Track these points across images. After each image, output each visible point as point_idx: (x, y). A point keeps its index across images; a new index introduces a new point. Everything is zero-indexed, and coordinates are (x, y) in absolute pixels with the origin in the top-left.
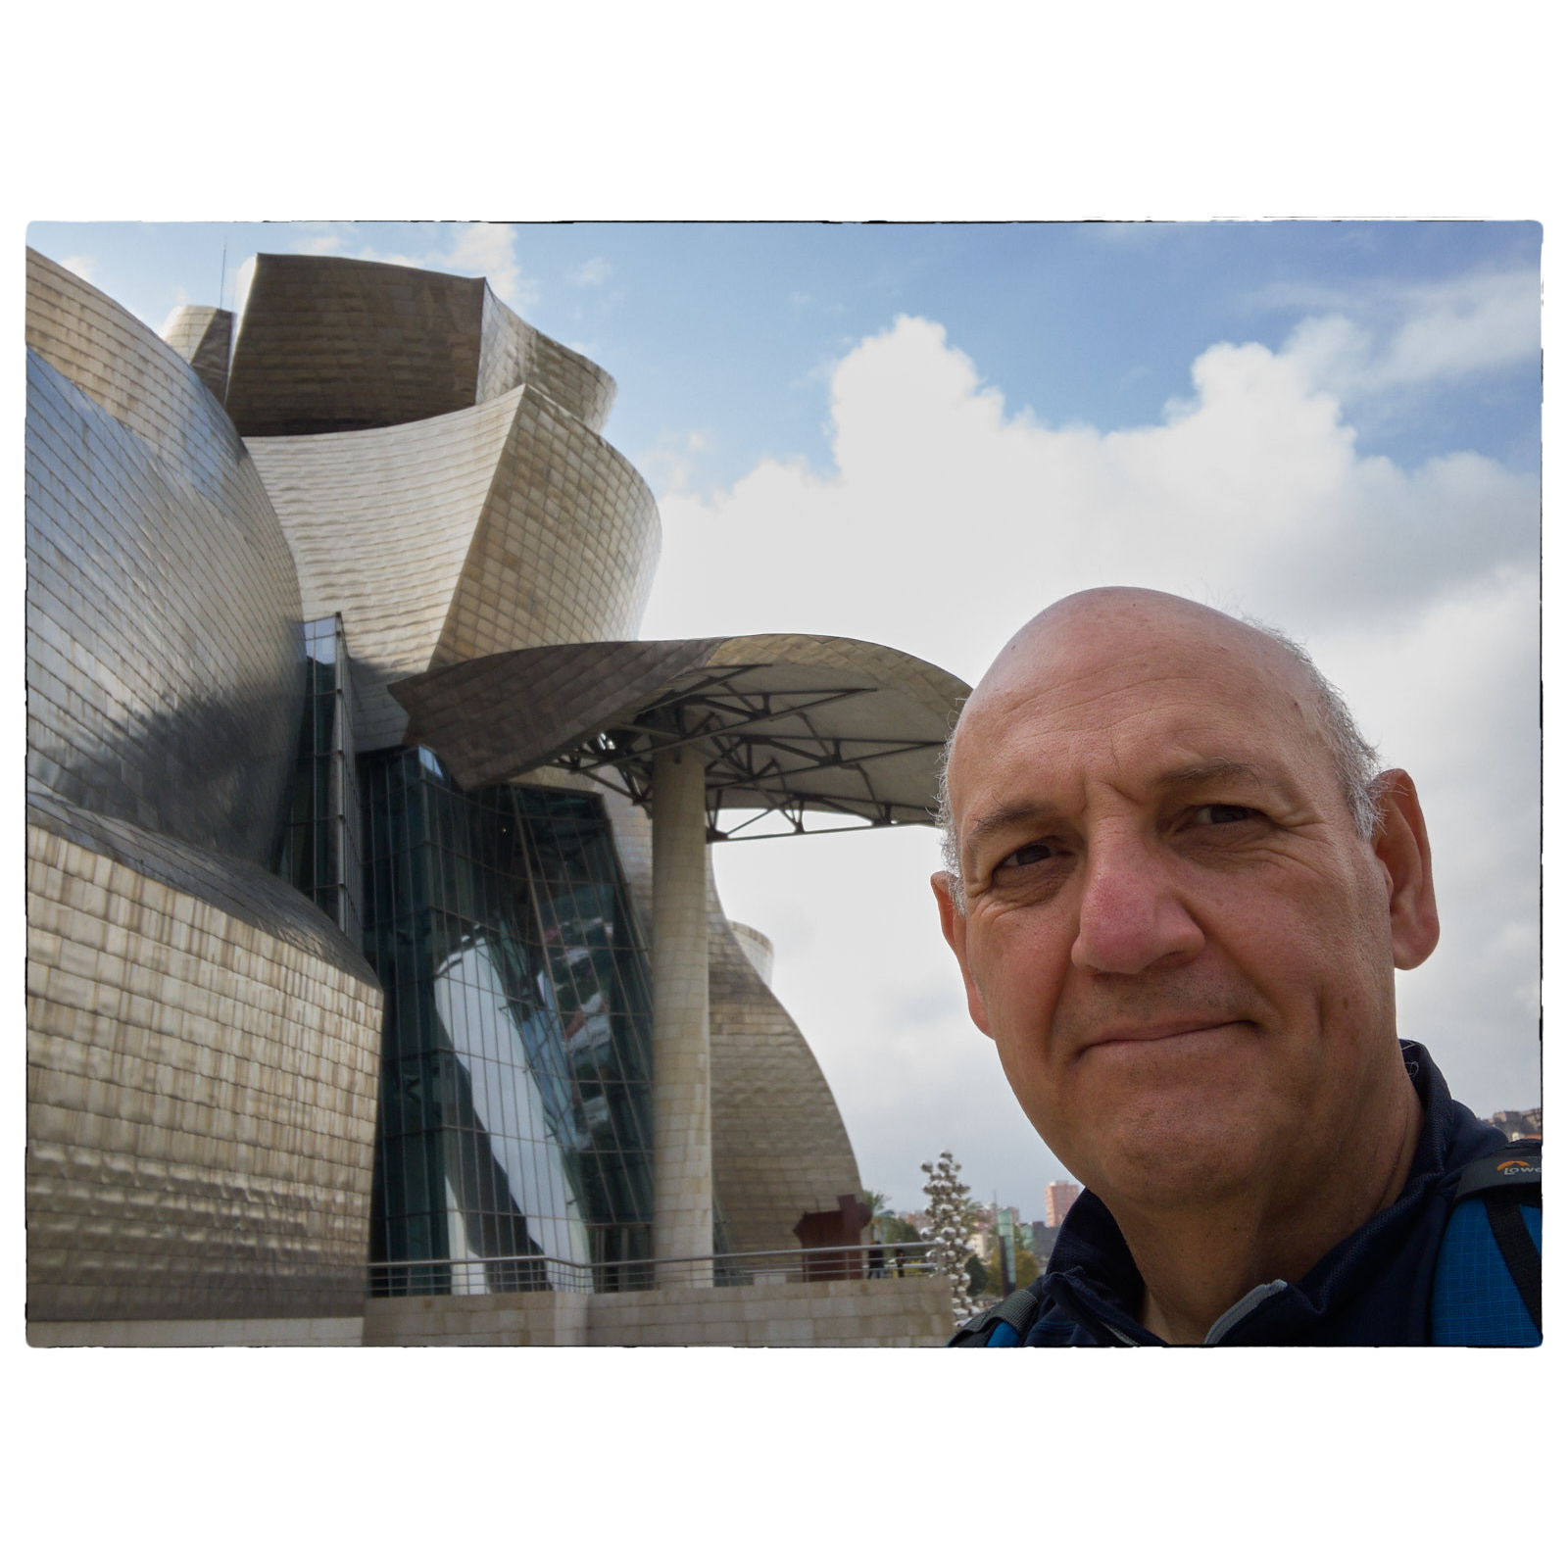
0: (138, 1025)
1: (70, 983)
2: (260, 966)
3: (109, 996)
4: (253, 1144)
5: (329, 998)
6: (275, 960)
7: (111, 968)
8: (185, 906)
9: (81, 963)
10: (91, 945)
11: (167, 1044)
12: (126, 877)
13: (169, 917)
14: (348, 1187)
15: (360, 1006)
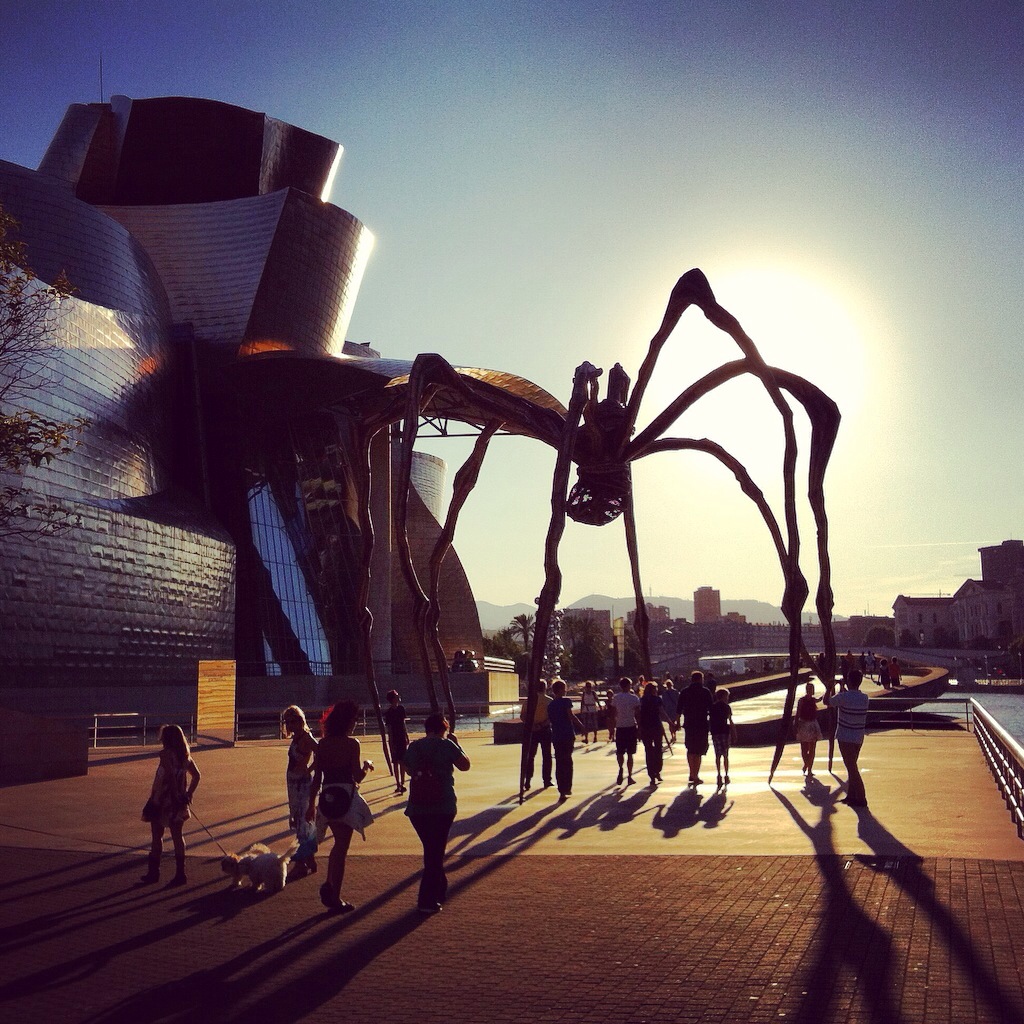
0: (158, 579)
1: (140, 569)
2: (194, 547)
3: (149, 570)
4: (194, 618)
5: (217, 554)
6: (198, 543)
7: (150, 560)
8: (168, 530)
9: (141, 560)
10: (143, 553)
11: (165, 585)
12: (151, 524)
13: (164, 535)
14: (226, 632)
15: (228, 555)
